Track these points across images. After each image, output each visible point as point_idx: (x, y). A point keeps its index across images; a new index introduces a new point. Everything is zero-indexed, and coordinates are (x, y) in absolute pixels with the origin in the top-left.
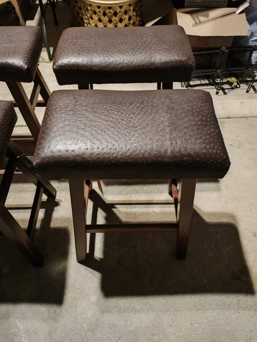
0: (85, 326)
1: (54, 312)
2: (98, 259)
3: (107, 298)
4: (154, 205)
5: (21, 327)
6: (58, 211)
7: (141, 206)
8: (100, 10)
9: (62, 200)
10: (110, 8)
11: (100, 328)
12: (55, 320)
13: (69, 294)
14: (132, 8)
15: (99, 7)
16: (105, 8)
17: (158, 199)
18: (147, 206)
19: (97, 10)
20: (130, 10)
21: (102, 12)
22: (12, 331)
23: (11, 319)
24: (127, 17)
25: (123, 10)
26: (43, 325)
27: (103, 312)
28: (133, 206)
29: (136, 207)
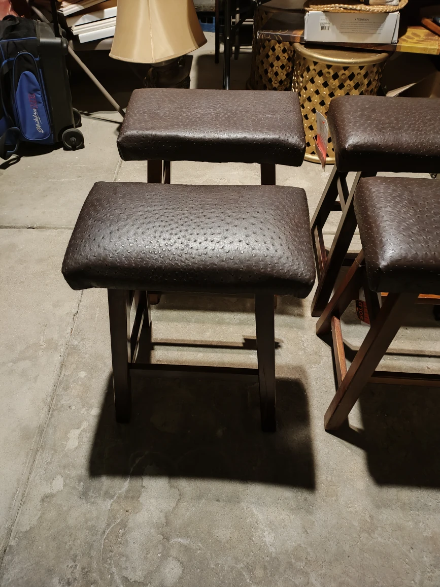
0: (356, 524)
1: (305, 500)
2: (356, 430)
3: (381, 486)
4: (427, 359)
5: (260, 517)
6: (280, 355)
7: (407, 358)
8: (331, 71)
9: (283, 339)
10: (345, 68)
11: (379, 529)
12: (309, 512)
13: (323, 476)
14: (375, 70)
15: (329, 67)
16: (338, 68)
17: (432, 349)
18: (416, 358)
19: (325, 70)
20: (372, 72)
21: (332, 73)
22: (248, 521)
23: (242, 504)
24: (366, 82)
25: (363, 72)
26: (292, 517)
27: (378, 507)
28: (395, 357)
29: (399, 360)
